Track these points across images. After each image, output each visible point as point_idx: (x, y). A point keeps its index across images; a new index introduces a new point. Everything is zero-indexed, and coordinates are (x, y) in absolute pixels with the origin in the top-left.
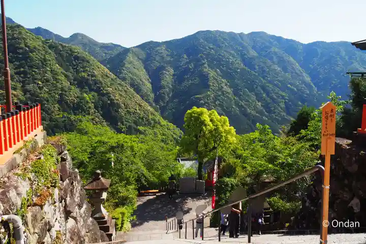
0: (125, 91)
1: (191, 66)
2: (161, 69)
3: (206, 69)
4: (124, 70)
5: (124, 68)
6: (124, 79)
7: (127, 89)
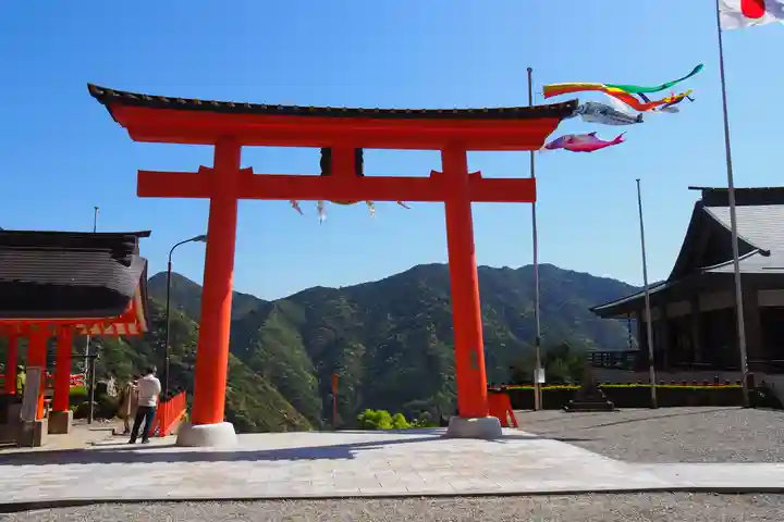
0: (260, 392)
1: (401, 337)
2: (338, 344)
3: (434, 344)
4: (258, 347)
5: (259, 344)
6: (257, 368)
7: (265, 388)
